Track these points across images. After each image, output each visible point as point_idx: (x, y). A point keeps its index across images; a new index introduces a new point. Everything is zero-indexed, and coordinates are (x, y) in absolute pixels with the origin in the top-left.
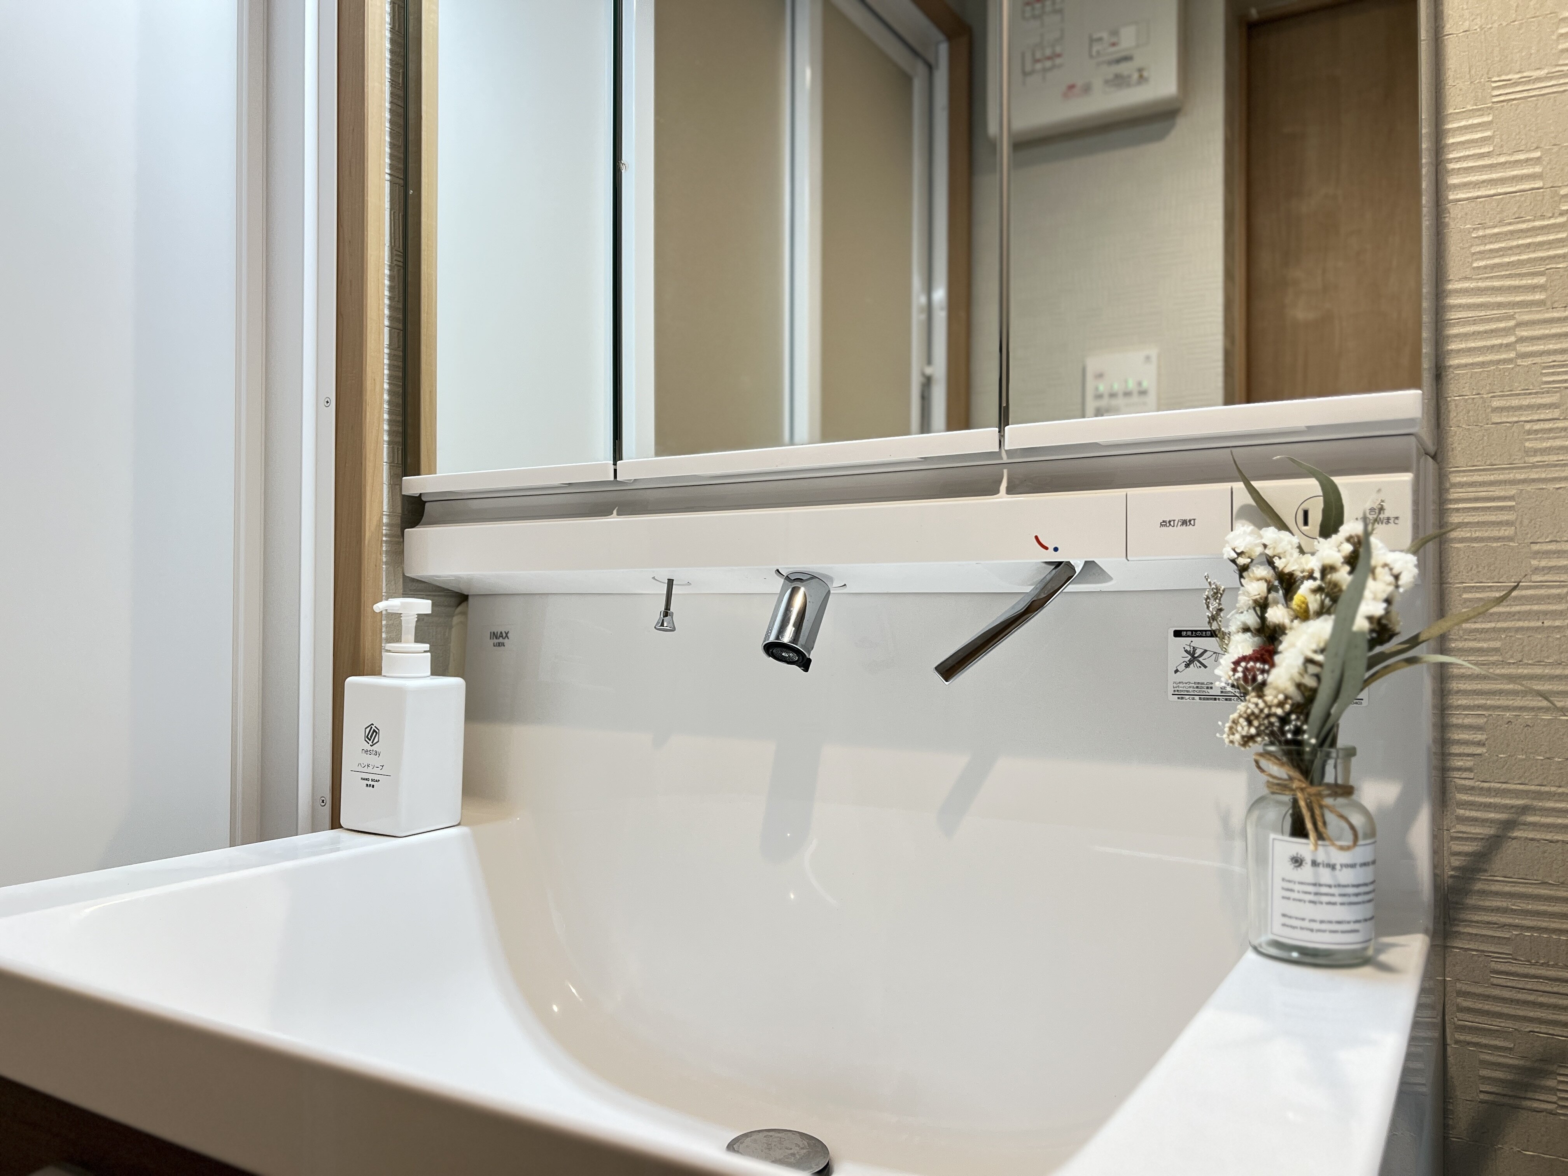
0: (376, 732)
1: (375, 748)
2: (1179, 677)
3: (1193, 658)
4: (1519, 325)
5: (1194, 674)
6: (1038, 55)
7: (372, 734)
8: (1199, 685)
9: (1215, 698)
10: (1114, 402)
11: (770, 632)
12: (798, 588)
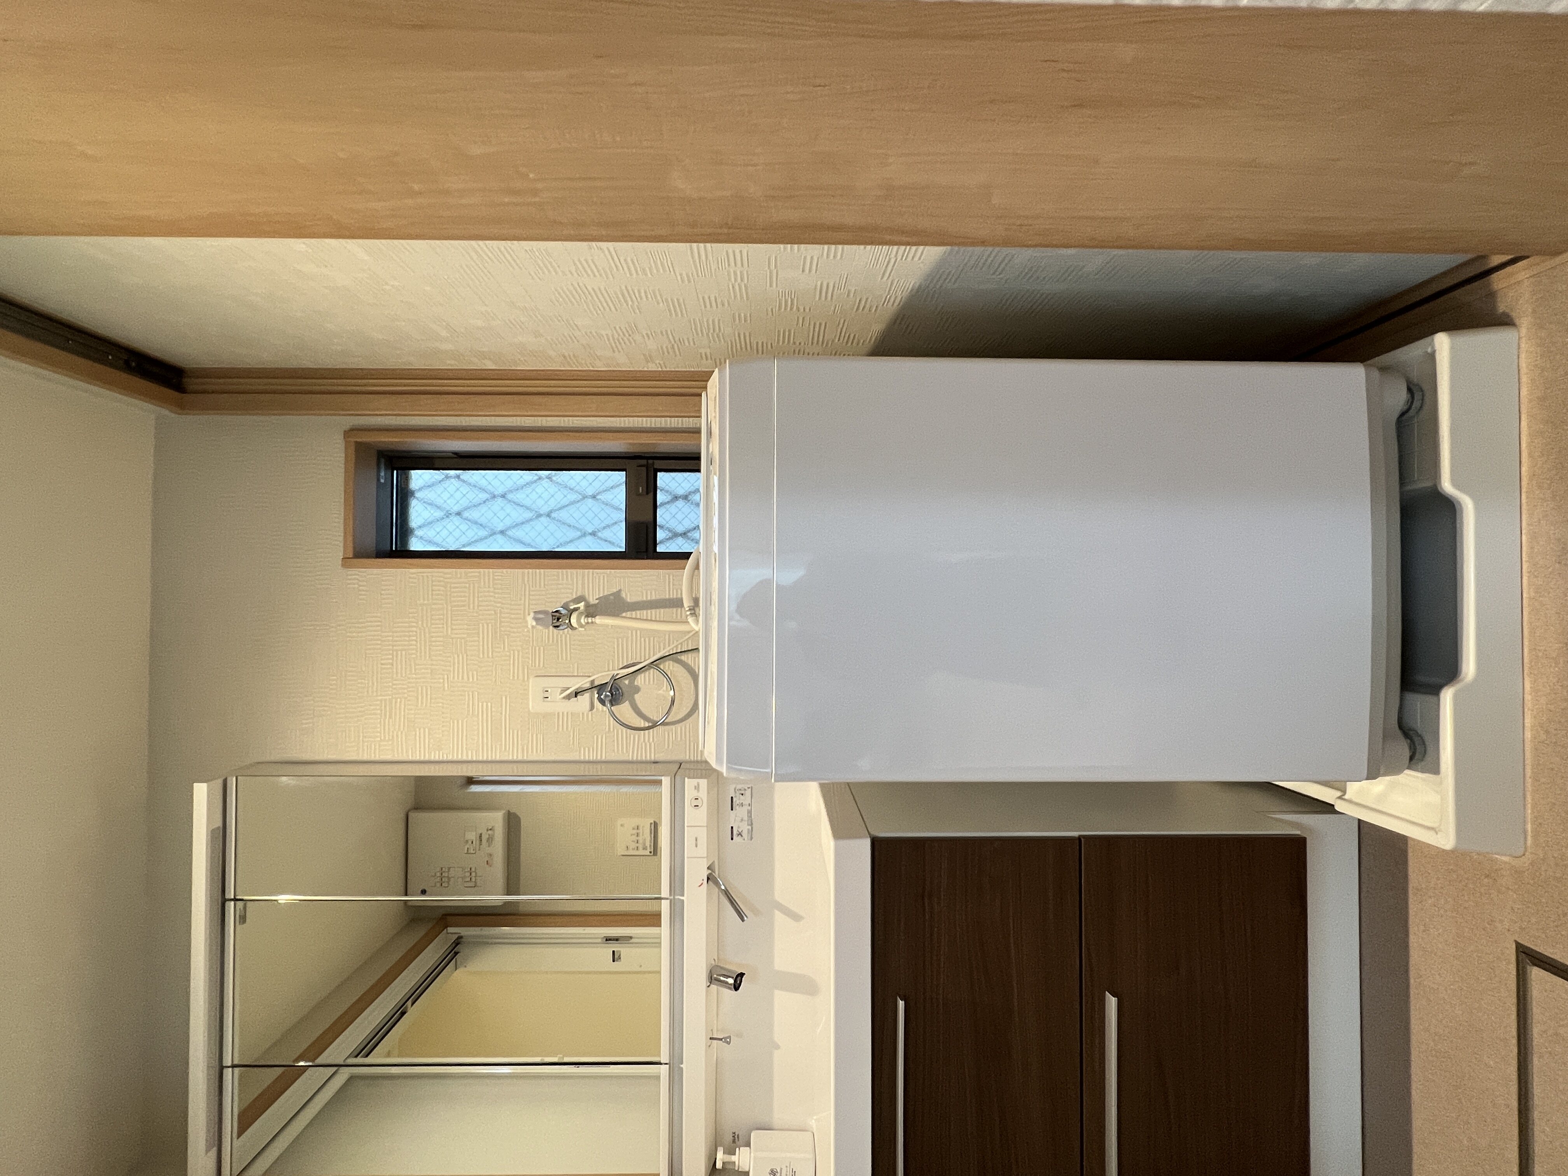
1: (779, 1171)
2: (746, 837)
3: (740, 834)
5: (745, 834)
6: (468, 881)
8: (748, 833)
9: (752, 828)
10: (641, 841)
11: (730, 989)
12: (714, 978)
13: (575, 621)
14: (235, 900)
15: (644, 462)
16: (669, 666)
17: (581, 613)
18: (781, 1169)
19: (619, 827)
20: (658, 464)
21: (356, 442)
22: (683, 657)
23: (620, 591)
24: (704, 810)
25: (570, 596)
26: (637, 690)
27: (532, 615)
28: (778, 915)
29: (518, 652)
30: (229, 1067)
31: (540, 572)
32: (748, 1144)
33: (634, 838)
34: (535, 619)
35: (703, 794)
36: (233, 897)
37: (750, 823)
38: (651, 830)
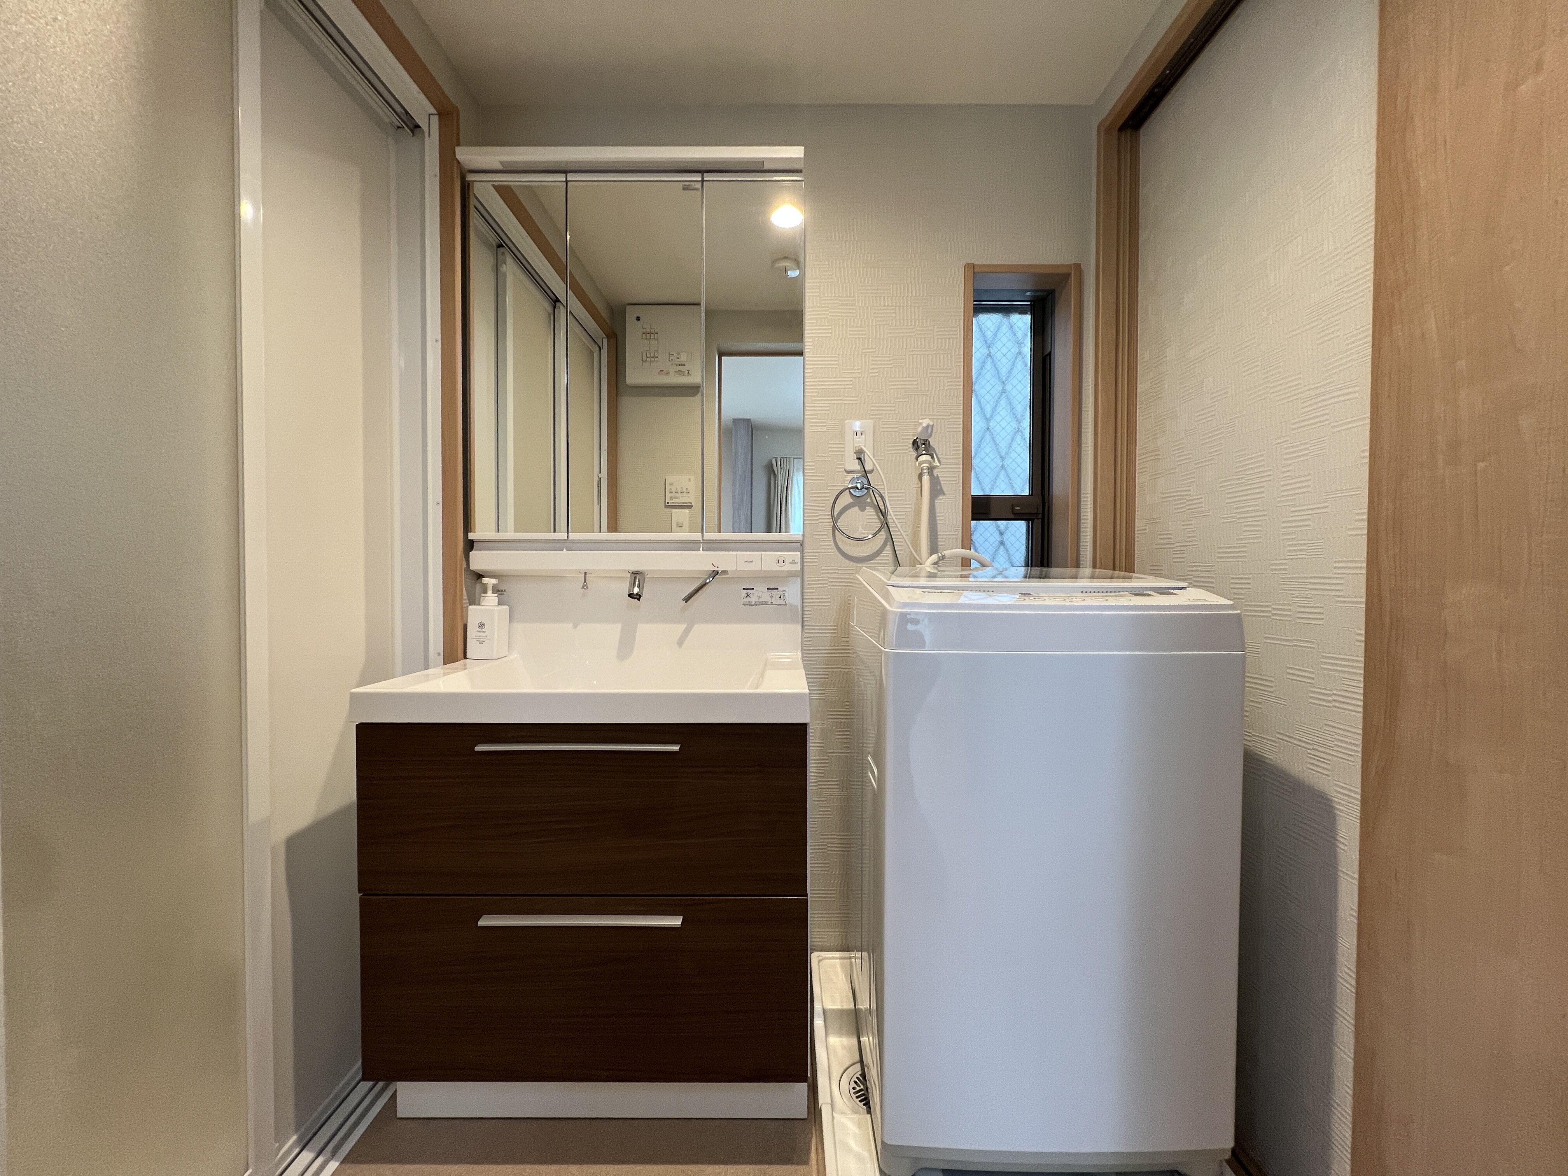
0: (483, 625)
1: (483, 630)
2: (745, 600)
3: (748, 595)
4: (819, 515)
5: (748, 599)
6: (648, 355)
7: (481, 625)
8: (749, 602)
9: (753, 605)
10: (677, 495)
11: (629, 590)
12: (637, 576)
13: (924, 459)
14: (703, 181)
15: (1040, 511)
16: (883, 534)
17: (930, 464)
18: (485, 632)
19: (688, 477)
20: (1038, 523)
21: (1069, 274)
22: (889, 548)
23: (944, 494)
24: (776, 567)
25: (941, 453)
26: (862, 509)
27: (931, 423)
28: (683, 626)
29: (894, 410)
30: (566, 178)
31: (960, 428)
32: (500, 604)
33: (679, 490)
34: (928, 425)
35: (788, 567)
36: (705, 179)
37: (757, 603)
38: (686, 503)
